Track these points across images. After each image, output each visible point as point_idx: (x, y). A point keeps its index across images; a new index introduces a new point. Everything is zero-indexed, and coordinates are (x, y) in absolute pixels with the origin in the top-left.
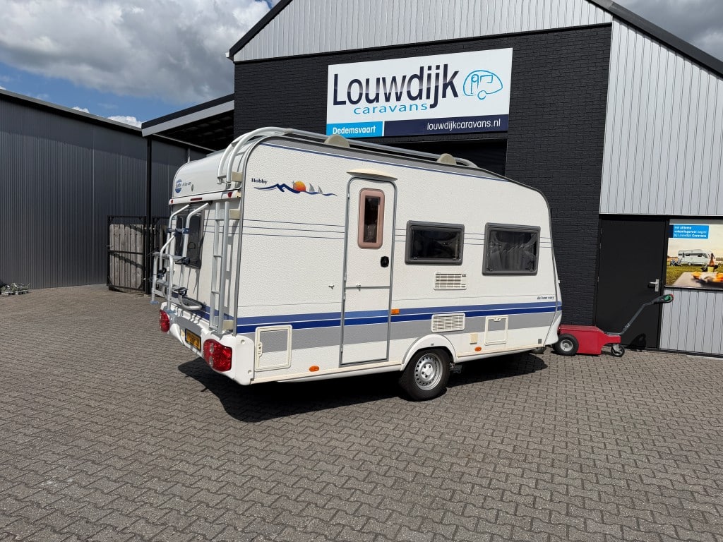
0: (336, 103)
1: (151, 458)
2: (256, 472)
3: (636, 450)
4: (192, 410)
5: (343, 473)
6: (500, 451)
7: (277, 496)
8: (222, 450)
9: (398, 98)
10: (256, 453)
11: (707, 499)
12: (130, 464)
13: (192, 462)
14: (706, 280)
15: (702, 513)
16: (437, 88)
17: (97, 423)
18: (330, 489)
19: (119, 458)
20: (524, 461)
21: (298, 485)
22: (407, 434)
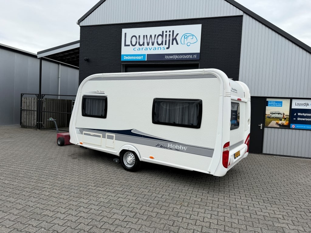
0: (125, 45)
1: (32, 209)
2: (82, 214)
3: (253, 199)
4: (54, 185)
5: (123, 214)
6: (195, 201)
7: (92, 226)
8: (67, 204)
9: (153, 44)
10: (83, 205)
11: (284, 221)
12: (21, 212)
13: (52, 210)
14: (281, 124)
15: (282, 228)
16: (169, 40)
17: (7, 192)
18: (117, 222)
19: (16, 209)
20: (206, 205)
21: (102, 220)
22: (154, 194)
